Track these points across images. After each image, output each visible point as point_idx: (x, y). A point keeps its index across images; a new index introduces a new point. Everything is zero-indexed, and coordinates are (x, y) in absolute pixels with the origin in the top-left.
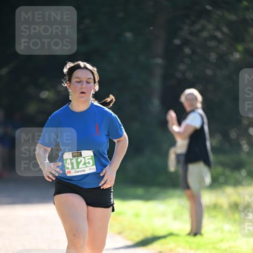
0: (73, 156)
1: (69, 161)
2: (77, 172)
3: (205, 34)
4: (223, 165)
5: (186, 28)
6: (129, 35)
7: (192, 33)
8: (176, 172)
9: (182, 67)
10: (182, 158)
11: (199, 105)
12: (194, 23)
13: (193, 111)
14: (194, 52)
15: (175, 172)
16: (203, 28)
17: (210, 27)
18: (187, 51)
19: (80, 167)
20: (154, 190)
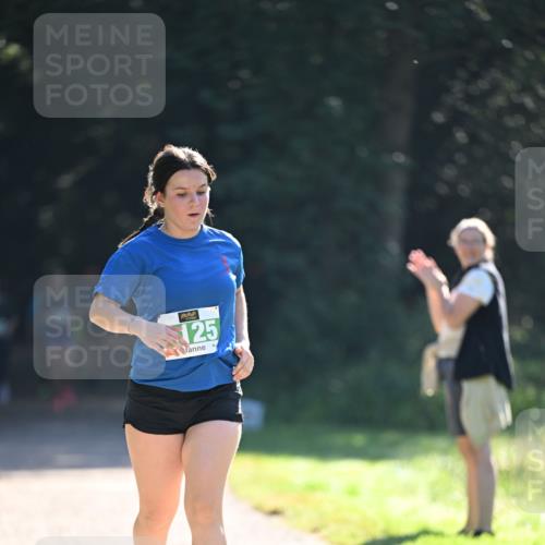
3: (499, 101)
5: (458, 88)
6: (335, 103)
7: (470, 99)
8: (436, 398)
9: (449, 172)
10: (450, 368)
11: (489, 254)
12: (475, 76)
13: (475, 266)
14: (474, 139)
15: (433, 397)
16: (495, 88)
18: (461, 136)
20: (389, 436)
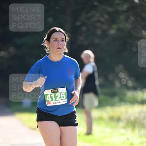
0: (52, 92)
1: (49, 96)
2: (55, 103)
4: (105, 94)
17: (97, 15)
19: (57, 100)
